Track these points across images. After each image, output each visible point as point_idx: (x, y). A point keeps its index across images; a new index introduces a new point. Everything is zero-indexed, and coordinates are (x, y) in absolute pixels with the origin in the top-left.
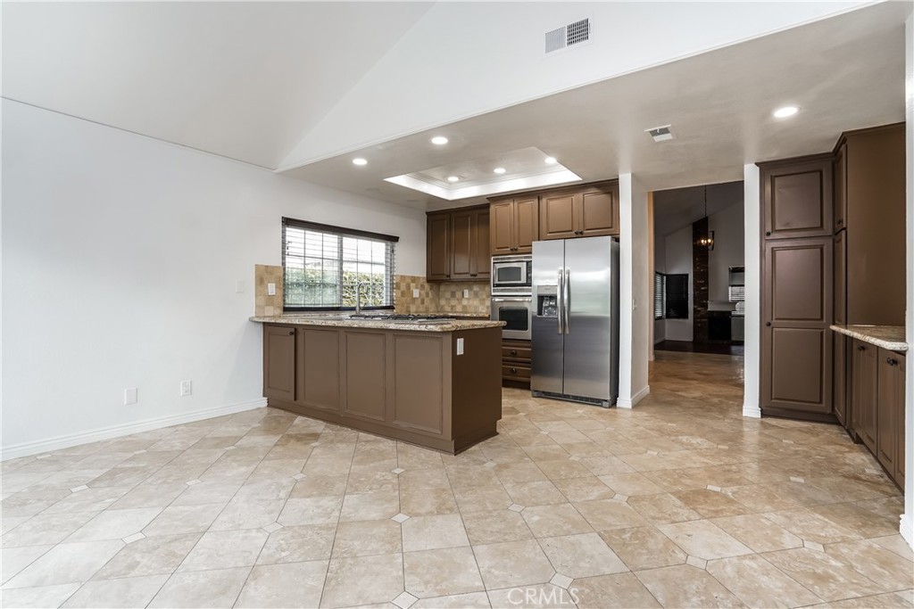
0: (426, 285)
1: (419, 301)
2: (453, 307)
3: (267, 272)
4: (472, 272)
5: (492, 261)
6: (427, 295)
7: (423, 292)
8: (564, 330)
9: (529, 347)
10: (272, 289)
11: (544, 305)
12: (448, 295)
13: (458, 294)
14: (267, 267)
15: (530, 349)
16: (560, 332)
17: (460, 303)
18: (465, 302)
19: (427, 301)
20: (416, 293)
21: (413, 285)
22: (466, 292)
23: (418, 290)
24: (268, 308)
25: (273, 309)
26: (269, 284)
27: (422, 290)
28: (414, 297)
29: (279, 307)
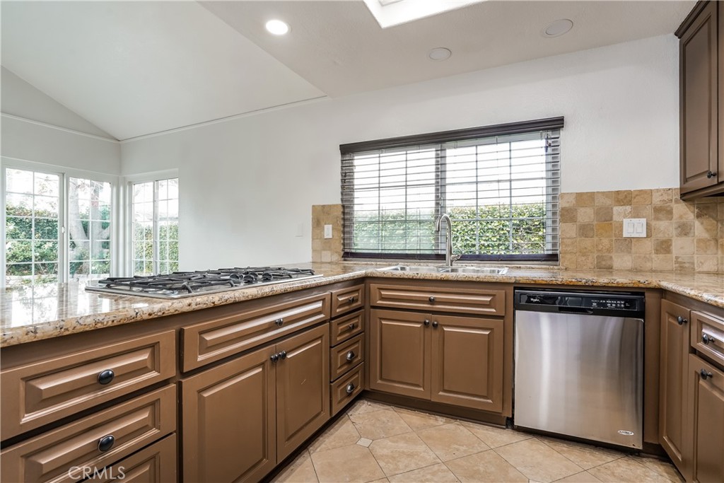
0: (682, 210)
1: (649, 246)
3: (324, 213)
6: (685, 230)
7: (665, 225)
10: (328, 231)
14: (324, 206)
19: (682, 246)
20: (634, 228)
21: (618, 209)
23: (644, 221)
24: (325, 252)
25: (330, 255)
26: (326, 226)
27: (657, 219)
28: (625, 235)
29: (336, 252)
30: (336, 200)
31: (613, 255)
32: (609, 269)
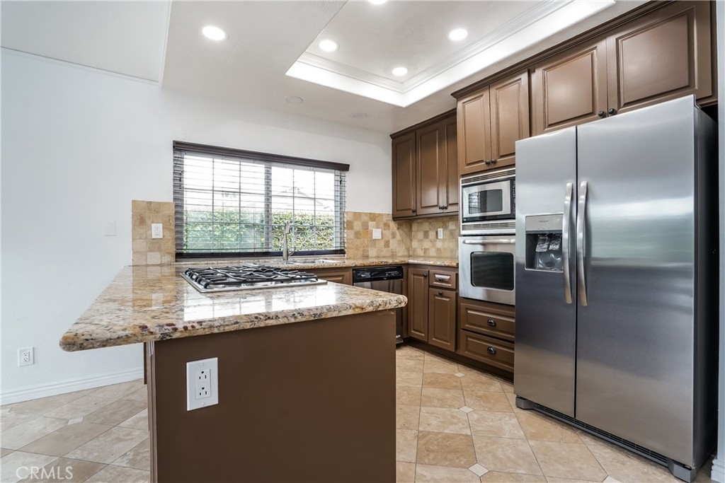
0: (393, 225)
1: (382, 243)
2: (426, 250)
3: (150, 209)
4: (441, 205)
5: (461, 185)
6: (394, 236)
7: (388, 233)
8: (577, 298)
9: (512, 317)
10: (157, 230)
11: (538, 250)
12: (420, 235)
13: (432, 234)
14: (150, 203)
15: (514, 321)
16: (569, 300)
17: (434, 245)
18: (439, 244)
19: (393, 244)
20: (377, 234)
21: (371, 223)
22: (440, 231)
23: (380, 230)
24: (152, 254)
25: (160, 256)
26: (153, 225)
27: (385, 230)
28: (374, 238)
29: (168, 253)
30: (168, 197)
31: (369, 249)
32: (367, 257)
